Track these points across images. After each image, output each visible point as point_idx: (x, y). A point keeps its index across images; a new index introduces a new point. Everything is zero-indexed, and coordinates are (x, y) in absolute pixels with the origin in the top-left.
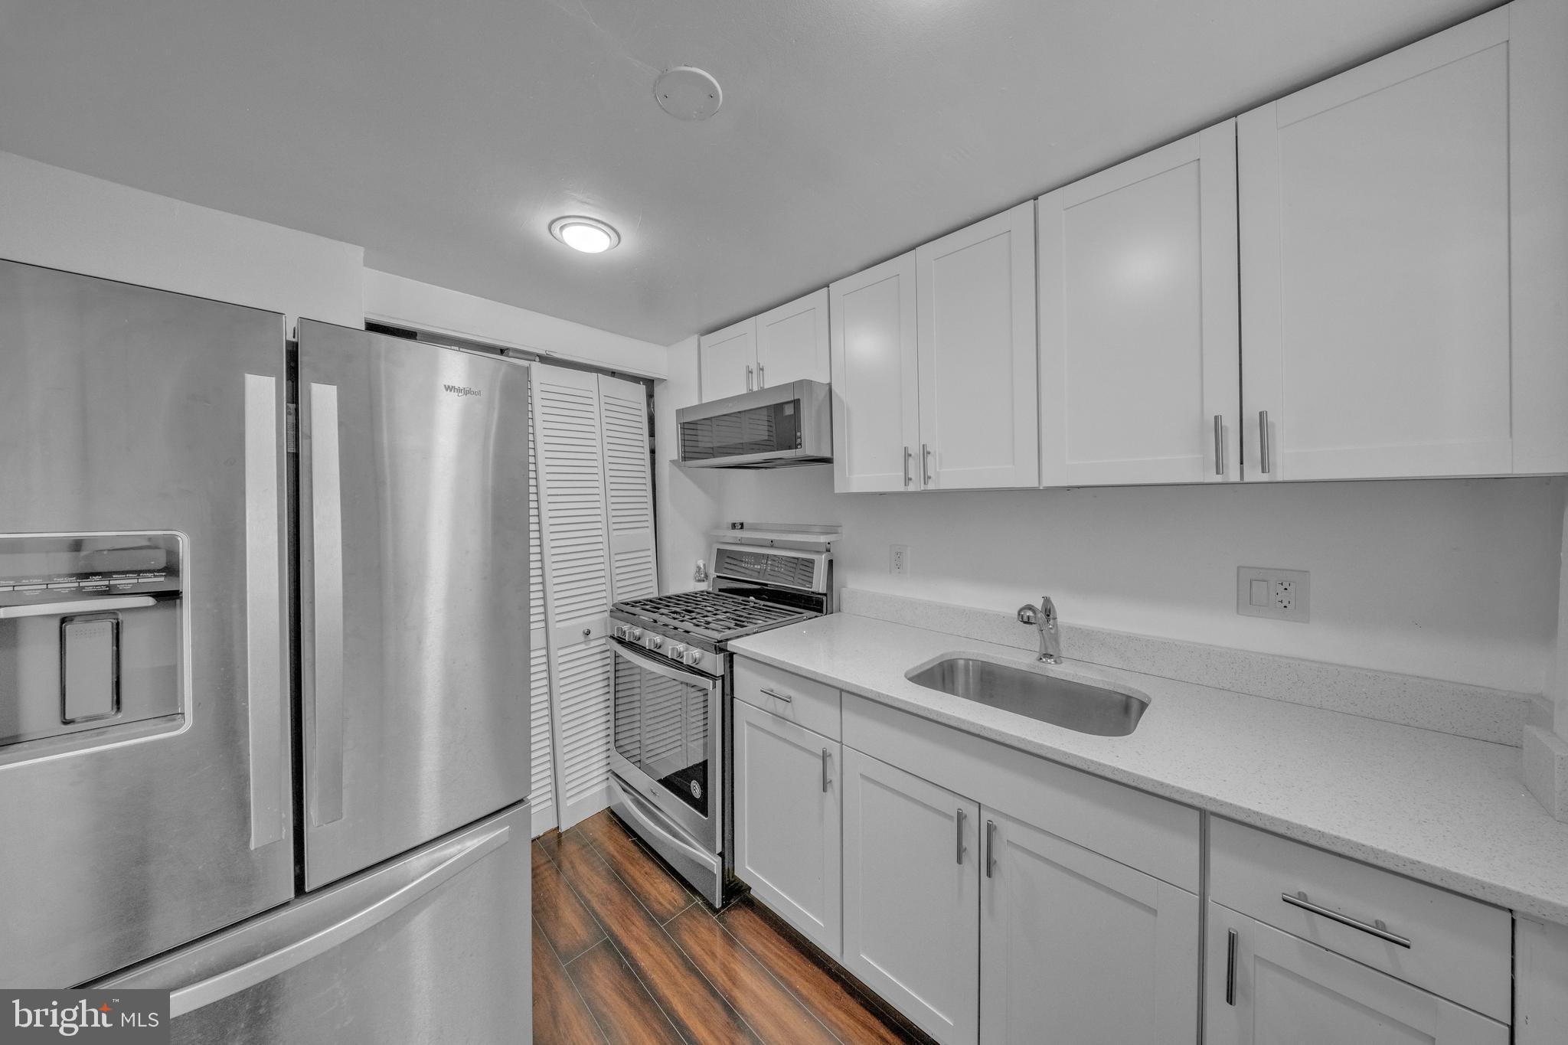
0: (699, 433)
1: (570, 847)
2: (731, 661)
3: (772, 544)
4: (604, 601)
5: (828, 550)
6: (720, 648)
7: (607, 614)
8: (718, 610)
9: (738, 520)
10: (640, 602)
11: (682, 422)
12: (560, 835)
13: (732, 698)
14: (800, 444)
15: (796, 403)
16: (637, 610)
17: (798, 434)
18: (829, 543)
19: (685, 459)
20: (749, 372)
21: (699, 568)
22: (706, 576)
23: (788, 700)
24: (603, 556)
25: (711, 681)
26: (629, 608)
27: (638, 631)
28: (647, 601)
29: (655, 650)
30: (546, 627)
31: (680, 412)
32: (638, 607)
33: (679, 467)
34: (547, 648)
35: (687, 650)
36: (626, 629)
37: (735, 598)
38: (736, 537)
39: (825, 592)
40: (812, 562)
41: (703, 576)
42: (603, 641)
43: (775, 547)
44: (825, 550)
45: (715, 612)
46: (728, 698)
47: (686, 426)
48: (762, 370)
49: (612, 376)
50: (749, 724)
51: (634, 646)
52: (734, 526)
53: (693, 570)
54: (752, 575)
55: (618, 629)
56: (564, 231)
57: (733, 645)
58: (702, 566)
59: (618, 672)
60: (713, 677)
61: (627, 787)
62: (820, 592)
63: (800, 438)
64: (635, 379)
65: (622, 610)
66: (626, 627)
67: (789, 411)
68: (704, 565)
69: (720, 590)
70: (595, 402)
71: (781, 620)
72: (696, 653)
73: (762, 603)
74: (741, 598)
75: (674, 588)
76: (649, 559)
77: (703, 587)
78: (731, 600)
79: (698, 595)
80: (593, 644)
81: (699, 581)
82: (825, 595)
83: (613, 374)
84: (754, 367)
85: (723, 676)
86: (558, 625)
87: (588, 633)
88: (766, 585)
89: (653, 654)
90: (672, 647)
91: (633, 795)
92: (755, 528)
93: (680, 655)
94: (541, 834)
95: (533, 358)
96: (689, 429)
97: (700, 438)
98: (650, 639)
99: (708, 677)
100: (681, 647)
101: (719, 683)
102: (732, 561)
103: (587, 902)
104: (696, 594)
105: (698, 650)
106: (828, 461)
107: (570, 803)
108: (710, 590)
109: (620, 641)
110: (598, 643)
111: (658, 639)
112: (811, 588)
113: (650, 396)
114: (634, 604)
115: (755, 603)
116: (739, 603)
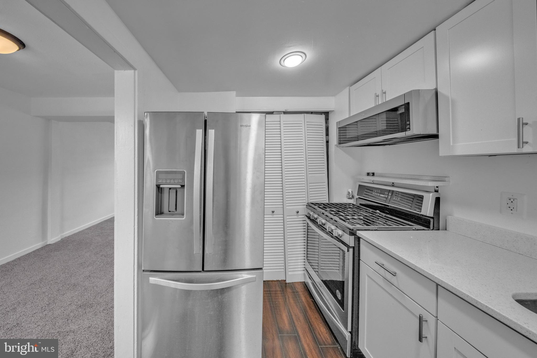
0: (347, 131)
1: (289, 290)
2: (359, 241)
3: (393, 185)
4: (305, 201)
5: (436, 191)
6: (352, 233)
7: (305, 206)
8: (355, 214)
9: (371, 171)
10: (319, 204)
11: (339, 127)
12: (286, 283)
13: (359, 260)
14: (409, 128)
15: (407, 106)
16: (316, 207)
17: (408, 123)
18: (437, 187)
19: (340, 143)
20: (377, 96)
21: (349, 193)
22: (353, 197)
23: (394, 274)
24: (304, 184)
25: (346, 248)
26: (313, 206)
27: (316, 216)
28: (321, 203)
29: (322, 225)
30: (283, 207)
31: (338, 123)
32: (317, 206)
33: (337, 147)
34: (283, 215)
35: (336, 229)
36: (311, 214)
37: (368, 210)
38: (371, 180)
39: (432, 216)
40: (421, 197)
41: (351, 196)
42: (303, 216)
43: (394, 186)
44: (434, 191)
45: (353, 215)
46: (356, 258)
47: (341, 129)
48: (385, 93)
49: (311, 114)
50: (369, 276)
51: (314, 221)
52: (368, 174)
53: (346, 193)
54: (381, 200)
55: (308, 213)
56: (285, 62)
57: (359, 233)
58: (351, 192)
59: (308, 230)
60: (348, 247)
61: (311, 278)
62: (428, 215)
63: (409, 124)
64: (321, 113)
65: (311, 206)
66: (312, 213)
67: (402, 110)
68: (352, 192)
69: (361, 204)
70: (303, 125)
71: (394, 226)
72: (340, 232)
73: (384, 215)
74: (371, 210)
75: (335, 200)
76: (325, 187)
77: (351, 201)
78: (365, 210)
79: (347, 205)
80: (300, 217)
81: (349, 198)
82: (432, 218)
83: (312, 113)
84: (379, 93)
85: (354, 248)
86: (287, 207)
87: (298, 212)
88: (388, 206)
89: (322, 227)
90: (330, 226)
91: (312, 281)
92: (381, 176)
93: (332, 230)
94: (280, 280)
95: (281, 113)
96: (342, 130)
97: (347, 134)
98: (321, 220)
99: (345, 245)
100: (333, 227)
101: (351, 250)
102: (368, 191)
103: (291, 315)
104: (346, 204)
105: (341, 231)
106: (436, 136)
107: (290, 273)
108: (355, 203)
109: (309, 218)
110: (302, 217)
111: (324, 221)
112: (420, 212)
113: (327, 119)
114: (315, 204)
115: (380, 214)
116: (369, 213)
